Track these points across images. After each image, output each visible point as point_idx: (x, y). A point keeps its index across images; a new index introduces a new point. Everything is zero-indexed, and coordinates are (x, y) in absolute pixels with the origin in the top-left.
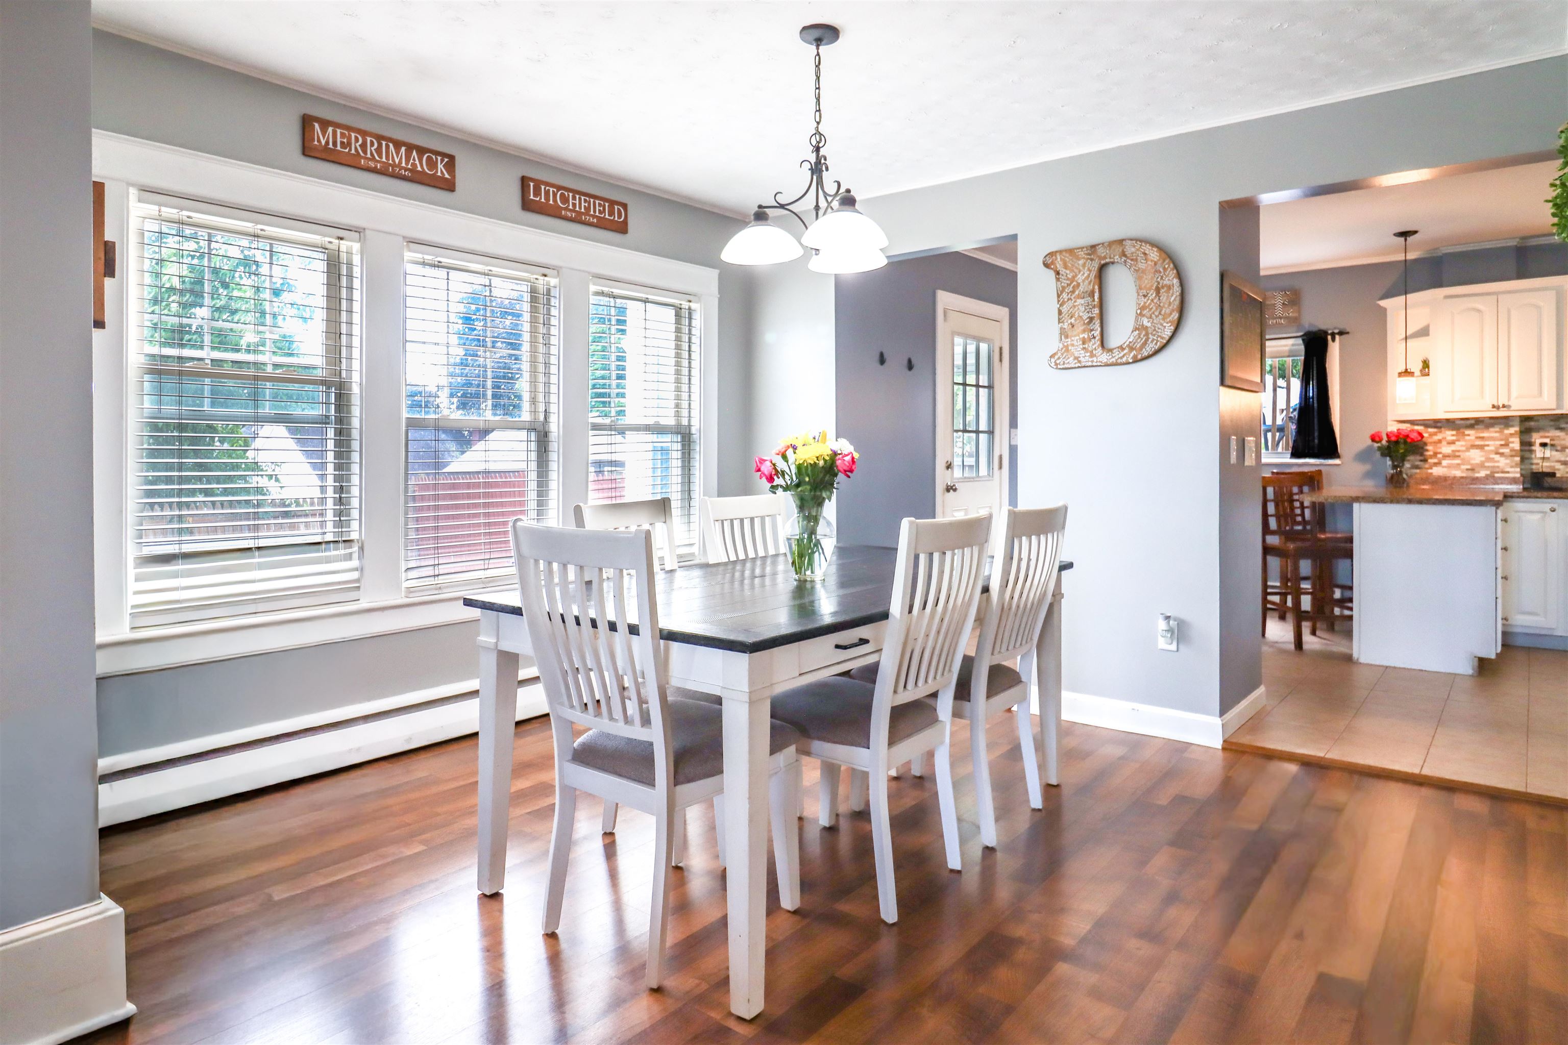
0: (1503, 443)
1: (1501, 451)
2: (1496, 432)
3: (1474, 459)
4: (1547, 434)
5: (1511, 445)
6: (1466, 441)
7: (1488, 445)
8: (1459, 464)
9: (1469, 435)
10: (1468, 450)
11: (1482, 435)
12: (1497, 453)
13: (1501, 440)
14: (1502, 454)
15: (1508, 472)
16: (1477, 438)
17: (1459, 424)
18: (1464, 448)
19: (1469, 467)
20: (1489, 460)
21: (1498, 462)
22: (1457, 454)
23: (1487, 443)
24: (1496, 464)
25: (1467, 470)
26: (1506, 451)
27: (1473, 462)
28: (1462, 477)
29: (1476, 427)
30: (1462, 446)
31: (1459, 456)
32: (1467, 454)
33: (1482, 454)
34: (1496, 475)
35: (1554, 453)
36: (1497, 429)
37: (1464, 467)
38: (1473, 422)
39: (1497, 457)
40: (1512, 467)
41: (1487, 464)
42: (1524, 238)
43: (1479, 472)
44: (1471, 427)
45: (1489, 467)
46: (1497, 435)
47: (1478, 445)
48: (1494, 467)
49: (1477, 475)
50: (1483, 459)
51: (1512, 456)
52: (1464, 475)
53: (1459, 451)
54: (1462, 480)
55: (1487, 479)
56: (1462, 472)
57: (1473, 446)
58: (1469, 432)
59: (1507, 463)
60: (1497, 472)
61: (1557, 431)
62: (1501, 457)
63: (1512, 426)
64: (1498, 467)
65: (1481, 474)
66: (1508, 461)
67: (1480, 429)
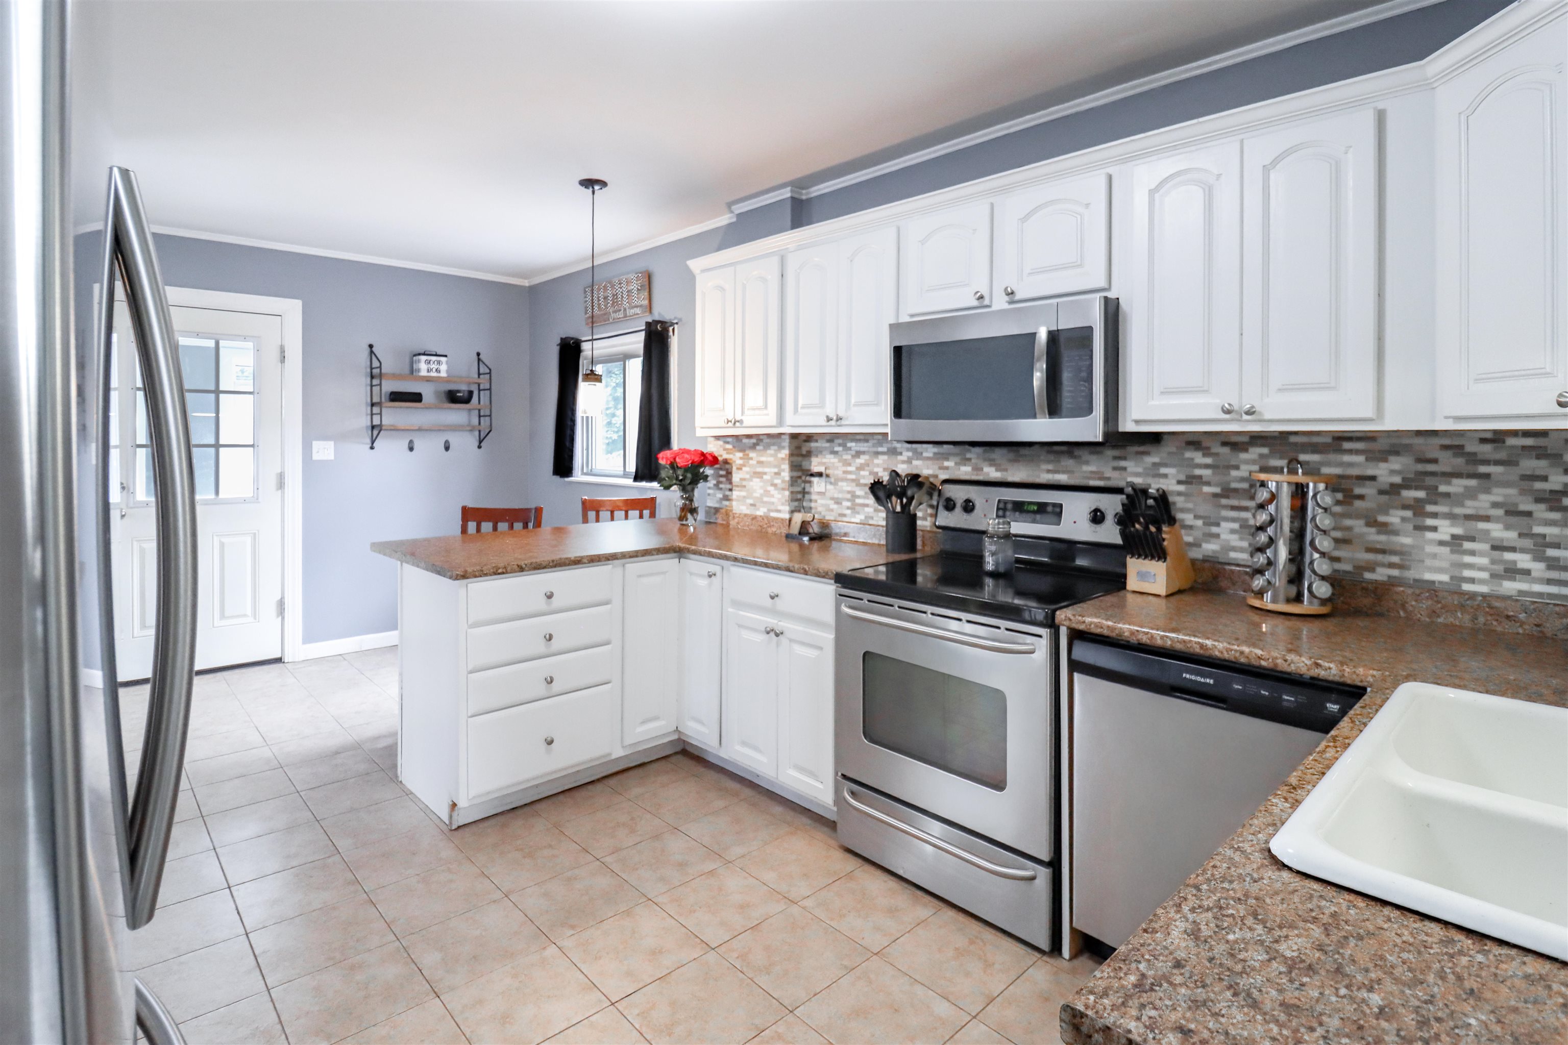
0: (776, 470)
1: (776, 481)
2: (771, 455)
3: (756, 491)
4: (824, 460)
5: (782, 474)
6: (750, 466)
7: (765, 473)
8: (744, 497)
9: (752, 459)
10: (751, 480)
11: (763, 459)
12: (772, 485)
13: (775, 466)
14: (775, 485)
15: (780, 511)
16: (758, 462)
17: (746, 443)
18: (748, 476)
20: (767, 493)
21: (773, 496)
22: (744, 483)
23: (766, 470)
24: (772, 500)
25: (750, 505)
26: (778, 481)
27: (755, 495)
28: (746, 515)
29: (758, 448)
30: (747, 473)
31: (745, 486)
32: (751, 483)
33: (761, 484)
34: (773, 515)
35: (829, 487)
36: (772, 451)
37: (750, 501)
38: (754, 440)
39: (771, 489)
41: (765, 499)
42: (800, 184)
43: (759, 510)
44: (753, 446)
45: (766, 502)
46: (771, 459)
47: (759, 473)
48: (770, 503)
49: (757, 513)
50: (762, 492)
51: (783, 489)
52: (748, 512)
53: (746, 479)
54: (745, 519)
55: (763, 519)
56: (747, 508)
57: (755, 473)
58: (752, 454)
59: (779, 499)
60: (772, 511)
61: (832, 456)
62: (775, 489)
63: (783, 448)
64: (773, 503)
65: (761, 512)
66: (780, 496)
67: (760, 450)
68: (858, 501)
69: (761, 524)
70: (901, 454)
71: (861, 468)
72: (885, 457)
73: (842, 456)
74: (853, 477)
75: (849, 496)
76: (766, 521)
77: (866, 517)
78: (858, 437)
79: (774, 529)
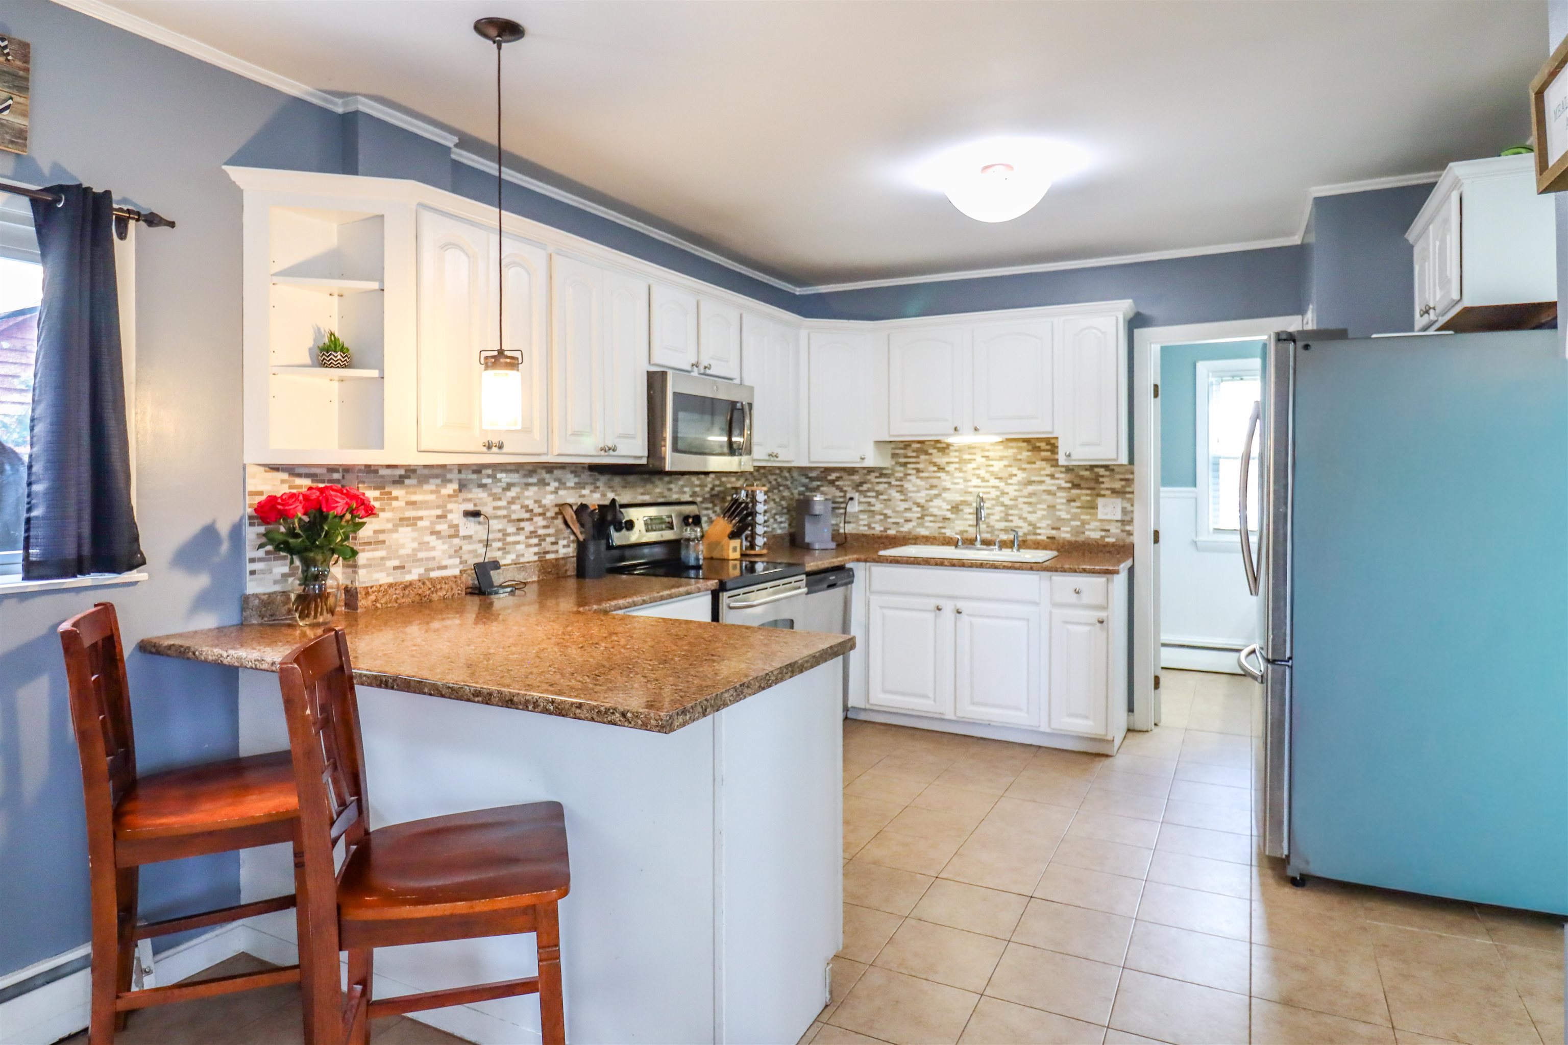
0: (439, 512)
1: (438, 528)
2: (432, 492)
3: (403, 546)
4: (470, 496)
5: (450, 516)
6: (393, 510)
7: (421, 518)
8: (382, 559)
9: (396, 498)
10: (395, 530)
11: (414, 498)
12: (432, 533)
13: (438, 507)
14: (438, 534)
15: (445, 567)
16: (408, 503)
17: (382, 477)
18: (389, 526)
19: (396, 563)
20: (424, 545)
21: (433, 549)
22: (381, 537)
23: (420, 513)
24: (432, 554)
25: (395, 568)
26: (442, 527)
27: (403, 552)
28: (391, 586)
29: (407, 481)
30: (388, 520)
31: (383, 542)
32: (395, 536)
33: (415, 534)
34: (434, 574)
35: (478, 528)
36: (433, 487)
37: (391, 564)
38: (402, 472)
39: (432, 540)
40: (450, 557)
41: (421, 555)
43: (410, 572)
44: (399, 481)
45: (422, 560)
46: (432, 497)
47: (409, 519)
48: (428, 559)
49: (409, 578)
50: (415, 545)
51: (449, 537)
52: (390, 580)
53: (382, 531)
54: (391, 591)
55: (424, 583)
56: (388, 575)
57: (401, 519)
58: (397, 492)
59: (444, 552)
60: (433, 569)
61: (480, 490)
62: (438, 538)
63: (450, 481)
64: (434, 558)
65: (413, 576)
66: (446, 547)
67: (409, 486)
68: (510, 539)
69: (420, 591)
70: (548, 484)
71: (511, 502)
72: (535, 488)
73: (491, 490)
74: (504, 512)
75: (500, 535)
76: (429, 585)
77: (517, 556)
78: (509, 467)
79: (441, 594)
